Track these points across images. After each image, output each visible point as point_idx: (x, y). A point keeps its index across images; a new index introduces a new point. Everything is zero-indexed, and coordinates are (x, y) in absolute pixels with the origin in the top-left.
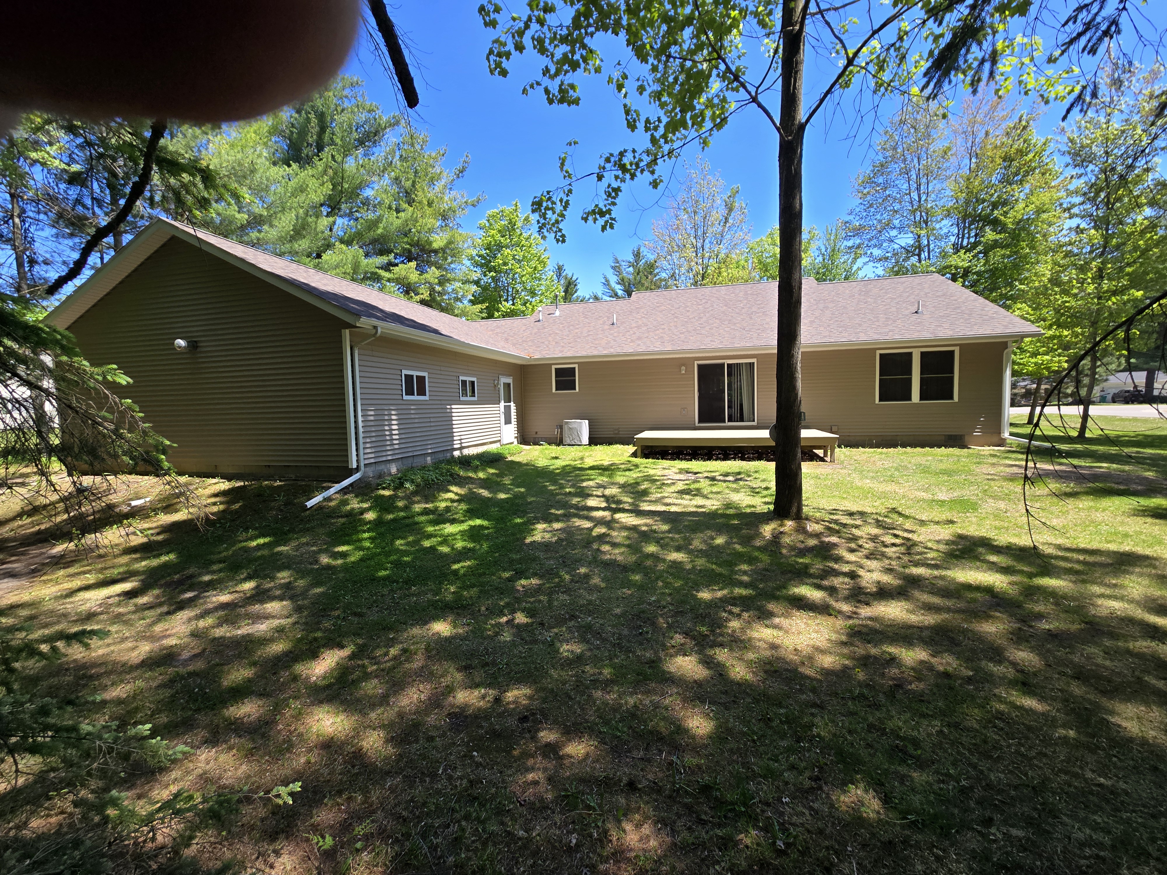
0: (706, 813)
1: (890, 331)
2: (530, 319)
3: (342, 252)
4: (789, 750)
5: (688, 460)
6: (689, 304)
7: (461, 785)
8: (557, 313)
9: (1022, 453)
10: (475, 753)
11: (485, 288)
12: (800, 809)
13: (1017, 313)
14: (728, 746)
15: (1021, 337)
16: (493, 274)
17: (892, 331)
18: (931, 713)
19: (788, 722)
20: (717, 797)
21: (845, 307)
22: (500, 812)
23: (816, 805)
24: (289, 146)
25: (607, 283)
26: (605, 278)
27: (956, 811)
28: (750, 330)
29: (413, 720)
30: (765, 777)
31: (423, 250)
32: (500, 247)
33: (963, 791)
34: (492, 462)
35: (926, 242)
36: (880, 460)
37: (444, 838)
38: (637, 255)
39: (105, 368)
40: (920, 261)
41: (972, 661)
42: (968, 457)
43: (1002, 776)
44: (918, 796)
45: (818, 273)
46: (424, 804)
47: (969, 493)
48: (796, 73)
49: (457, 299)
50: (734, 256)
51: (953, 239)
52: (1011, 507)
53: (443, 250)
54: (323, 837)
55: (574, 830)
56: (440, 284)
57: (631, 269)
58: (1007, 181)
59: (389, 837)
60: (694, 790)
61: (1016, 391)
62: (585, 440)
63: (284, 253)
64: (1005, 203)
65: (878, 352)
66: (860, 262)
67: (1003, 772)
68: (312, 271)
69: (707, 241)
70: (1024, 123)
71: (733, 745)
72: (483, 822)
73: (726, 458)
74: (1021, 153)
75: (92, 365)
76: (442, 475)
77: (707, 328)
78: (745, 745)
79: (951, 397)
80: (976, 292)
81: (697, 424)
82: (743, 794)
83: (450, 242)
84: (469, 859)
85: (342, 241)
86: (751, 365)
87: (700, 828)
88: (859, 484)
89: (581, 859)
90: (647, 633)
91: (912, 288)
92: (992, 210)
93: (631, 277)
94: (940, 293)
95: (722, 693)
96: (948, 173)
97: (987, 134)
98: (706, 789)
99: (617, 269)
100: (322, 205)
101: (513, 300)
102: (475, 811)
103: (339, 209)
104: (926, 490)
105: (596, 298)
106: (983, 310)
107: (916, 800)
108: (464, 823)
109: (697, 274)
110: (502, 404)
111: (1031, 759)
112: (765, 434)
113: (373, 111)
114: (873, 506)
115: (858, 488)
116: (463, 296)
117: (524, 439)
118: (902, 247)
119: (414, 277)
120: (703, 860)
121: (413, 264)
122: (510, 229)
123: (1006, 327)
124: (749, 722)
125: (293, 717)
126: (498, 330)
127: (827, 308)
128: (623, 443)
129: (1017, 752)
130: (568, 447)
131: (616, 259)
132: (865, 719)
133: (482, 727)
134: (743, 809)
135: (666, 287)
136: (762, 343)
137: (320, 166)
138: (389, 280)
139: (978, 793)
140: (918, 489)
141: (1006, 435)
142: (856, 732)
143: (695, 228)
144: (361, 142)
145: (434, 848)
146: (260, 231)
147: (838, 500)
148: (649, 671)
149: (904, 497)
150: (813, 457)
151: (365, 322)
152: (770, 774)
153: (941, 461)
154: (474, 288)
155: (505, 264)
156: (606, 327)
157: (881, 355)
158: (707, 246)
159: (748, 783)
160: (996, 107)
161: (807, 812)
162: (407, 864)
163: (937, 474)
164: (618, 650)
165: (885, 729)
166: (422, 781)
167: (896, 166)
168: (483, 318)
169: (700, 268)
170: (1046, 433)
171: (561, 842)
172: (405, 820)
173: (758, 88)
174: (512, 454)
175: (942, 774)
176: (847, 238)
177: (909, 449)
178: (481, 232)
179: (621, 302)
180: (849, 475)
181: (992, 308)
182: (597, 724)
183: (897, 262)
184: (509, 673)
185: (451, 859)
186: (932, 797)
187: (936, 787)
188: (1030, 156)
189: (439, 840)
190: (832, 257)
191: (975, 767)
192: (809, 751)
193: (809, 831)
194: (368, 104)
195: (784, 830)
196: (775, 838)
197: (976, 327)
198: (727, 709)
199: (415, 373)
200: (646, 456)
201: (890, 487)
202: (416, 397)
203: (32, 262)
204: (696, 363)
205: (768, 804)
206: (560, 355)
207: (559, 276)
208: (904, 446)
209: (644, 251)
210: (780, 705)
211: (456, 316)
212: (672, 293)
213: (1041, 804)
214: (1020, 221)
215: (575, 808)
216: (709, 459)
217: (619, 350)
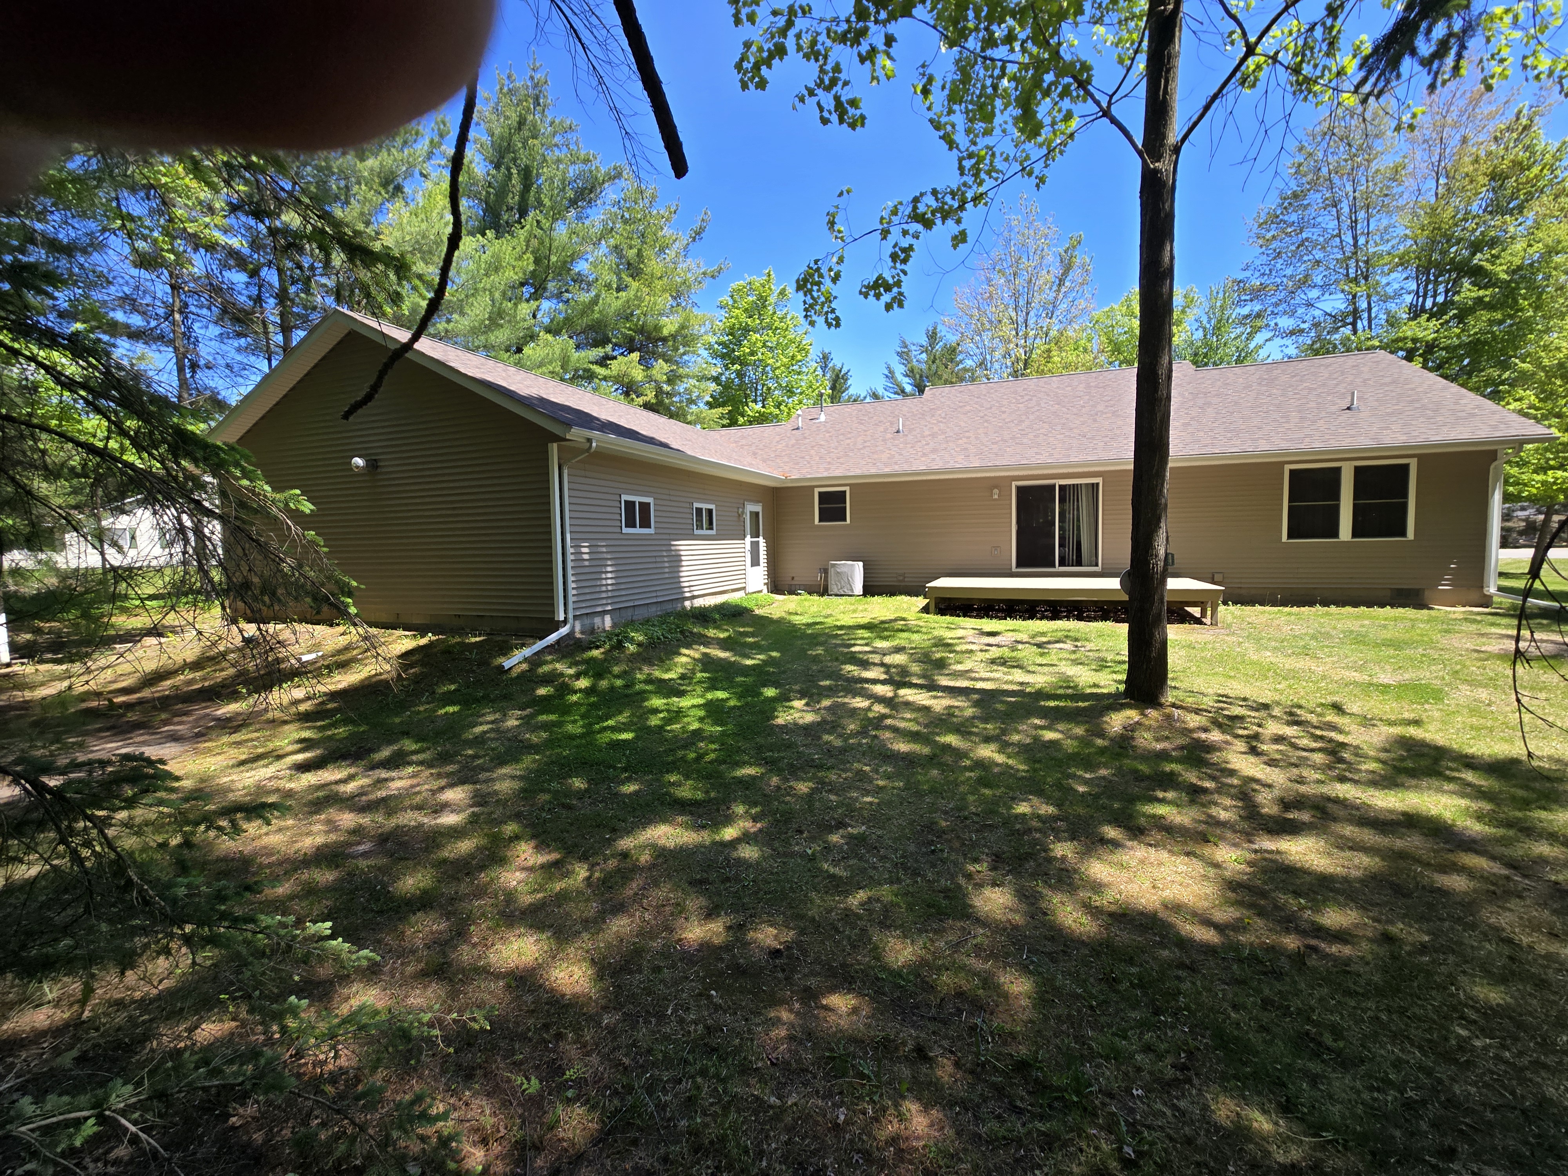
0: (1022, 1099)
1: (1307, 436)
2: (786, 426)
3: (547, 344)
4: (1143, 1025)
5: (1001, 618)
6: (1005, 402)
7: (696, 1031)
8: (823, 418)
9: (1512, 616)
10: (713, 992)
11: (727, 386)
12: (1159, 1106)
13: (1515, 405)
14: (1055, 1012)
15: (1519, 443)
16: (737, 367)
17: (1310, 436)
18: (1361, 991)
19: (1141, 986)
20: (1037, 1078)
21: (1236, 403)
22: (746, 1070)
23: (1182, 1104)
24: (484, 211)
25: (890, 375)
26: (888, 368)
27: (1398, 1133)
28: (1093, 438)
29: (634, 944)
30: (1107, 1058)
31: (649, 338)
32: (747, 330)
33: (1408, 1105)
34: (734, 616)
35: (1364, 305)
36: (1288, 623)
37: (675, 1096)
38: (933, 336)
39: (287, 494)
40: (1355, 331)
41: (1428, 920)
42: (1428, 621)
43: (1473, 1090)
44: (1338, 1106)
45: (1196, 355)
46: (649, 1051)
47: (1427, 675)
48: (1168, 71)
49: (691, 402)
50: (1070, 333)
51: (1409, 299)
52: (1498, 697)
53: (674, 337)
54: (528, 1080)
55: (842, 1104)
56: (670, 381)
57: (924, 356)
58: (1497, 208)
59: (607, 1087)
60: (1006, 1066)
61: (1510, 524)
62: (858, 588)
63: (478, 347)
64: (1493, 243)
65: (1287, 468)
66: (1259, 338)
67: (1474, 1084)
68: (513, 369)
69: (1032, 314)
70: (1524, 121)
71: (1062, 1011)
72: (723, 1081)
73: (1055, 616)
74: (1520, 166)
75: (274, 489)
76: (670, 631)
77: (1031, 436)
78: (1079, 1011)
79: (1403, 533)
80: (1446, 377)
81: (1014, 569)
82: (1077, 1079)
83: (683, 327)
84: (706, 1125)
85: (548, 331)
86: (1095, 486)
87: (1013, 1118)
88: (1255, 658)
89: (851, 1141)
90: (942, 851)
91: (1343, 373)
92: (1474, 254)
93: (924, 366)
94: (1388, 380)
95: (1046, 938)
96: (1401, 202)
97: (1464, 140)
98: (1022, 1066)
99: (904, 355)
100: (522, 284)
101: (763, 401)
102: (714, 1065)
103: (545, 289)
104: (1360, 669)
105: (875, 396)
106: (1456, 403)
107: (1335, 1111)
108: (699, 1080)
109: (1018, 360)
110: (748, 539)
111: (1522, 1069)
112: (1114, 583)
113: (589, 160)
114: (1276, 690)
115: (1252, 663)
116: (698, 397)
117: (777, 586)
118: (1326, 314)
119: (638, 374)
120: (1017, 1161)
121: (635, 356)
122: (759, 307)
123: (1495, 428)
124: (1085, 981)
125: (489, 928)
126: (744, 442)
127: (1209, 404)
128: (910, 594)
129: (1498, 1058)
130: (834, 598)
131: (904, 342)
132: (1258, 991)
133: (722, 960)
134: (1075, 1099)
135: (973, 379)
136: (1111, 455)
137: (522, 234)
138: (605, 379)
139: (1433, 1110)
140: (1348, 668)
141: (1492, 590)
142: (1245, 1008)
143: (1016, 296)
144: (573, 203)
145: (661, 1107)
146: (449, 321)
147: (1222, 679)
148: (944, 903)
149: (1324, 677)
150: (1184, 618)
151: (577, 434)
152: (1115, 1055)
153: (1385, 627)
154: (713, 386)
155: (752, 353)
156: (889, 436)
157: (1292, 472)
158: (1031, 322)
159: (1083, 1065)
160: (1478, 101)
161: (1169, 1112)
162: (629, 1124)
163: (1377, 645)
164: (901, 872)
165: (1288, 1007)
166: (647, 1022)
167: (1319, 195)
168: (724, 426)
169: (1022, 351)
170: (1550, 588)
171: (825, 1116)
172: (626, 1068)
173: (1111, 97)
174: (760, 606)
175: (1377, 1079)
176: (1240, 303)
177: (1333, 609)
178: (723, 312)
179: (909, 401)
180: (1240, 644)
181: (1471, 399)
182: (873, 968)
183: (1318, 337)
184: (757, 893)
185: (683, 1123)
186: (1360, 1109)
187: (1366, 1096)
188: (1535, 170)
189: (668, 1098)
190: (1217, 329)
191: (1429, 1073)
192: (1173, 1027)
193: (1171, 1139)
194: (582, 154)
195: (1134, 1132)
196: (1121, 1142)
197: (1445, 429)
198: (1054, 960)
199: (637, 499)
200: (942, 612)
201: (1302, 664)
202: (638, 530)
203: (194, 366)
204: (1014, 484)
205: (1111, 1096)
206: (825, 474)
207: (824, 368)
208: (1325, 603)
209: (942, 331)
210: (1131, 961)
211: (689, 423)
212: (980, 389)
213: (1535, 1136)
214: (1520, 268)
215: (844, 1075)
216: (1031, 617)
217: (906, 468)
